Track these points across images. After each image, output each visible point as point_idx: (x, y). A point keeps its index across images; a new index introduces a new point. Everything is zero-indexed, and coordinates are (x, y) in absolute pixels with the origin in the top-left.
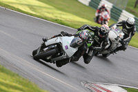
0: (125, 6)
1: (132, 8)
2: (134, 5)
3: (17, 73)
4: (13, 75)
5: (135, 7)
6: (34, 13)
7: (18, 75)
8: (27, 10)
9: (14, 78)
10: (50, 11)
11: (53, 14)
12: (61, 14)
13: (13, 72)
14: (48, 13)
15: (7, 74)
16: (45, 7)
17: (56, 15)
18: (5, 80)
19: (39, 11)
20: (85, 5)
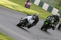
0: (55, 6)
1: (57, 7)
2: (59, 5)
3: (7, 35)
4: (5, 36)
5: (59, 6)
6: (14, 9)
7: (7, 36)
8: (11, 7)
9: (5, 37)
10: (21, 8)
11: (22, 9)
12: (26, 9)
13: (5, 34)
14: (20, 9)
15: (3, 35)
16: (19, 6)
17: (24, 10)
18: (2, 38)
19: (17, 8)
20: (37, 5)
